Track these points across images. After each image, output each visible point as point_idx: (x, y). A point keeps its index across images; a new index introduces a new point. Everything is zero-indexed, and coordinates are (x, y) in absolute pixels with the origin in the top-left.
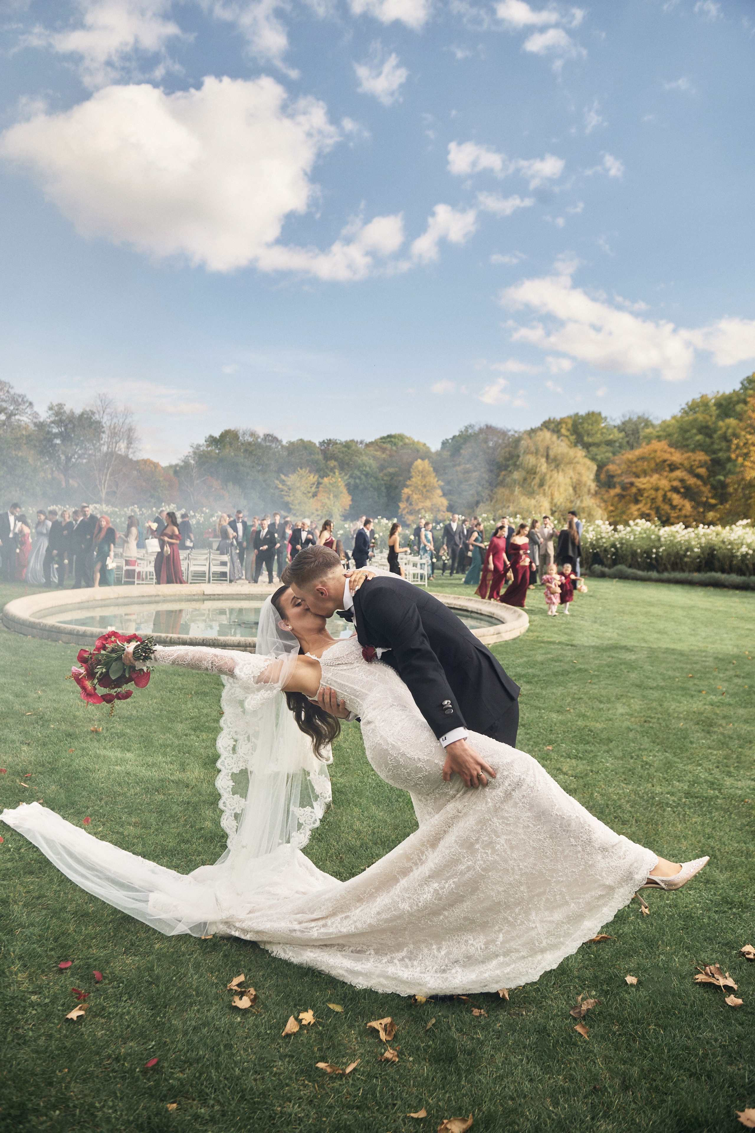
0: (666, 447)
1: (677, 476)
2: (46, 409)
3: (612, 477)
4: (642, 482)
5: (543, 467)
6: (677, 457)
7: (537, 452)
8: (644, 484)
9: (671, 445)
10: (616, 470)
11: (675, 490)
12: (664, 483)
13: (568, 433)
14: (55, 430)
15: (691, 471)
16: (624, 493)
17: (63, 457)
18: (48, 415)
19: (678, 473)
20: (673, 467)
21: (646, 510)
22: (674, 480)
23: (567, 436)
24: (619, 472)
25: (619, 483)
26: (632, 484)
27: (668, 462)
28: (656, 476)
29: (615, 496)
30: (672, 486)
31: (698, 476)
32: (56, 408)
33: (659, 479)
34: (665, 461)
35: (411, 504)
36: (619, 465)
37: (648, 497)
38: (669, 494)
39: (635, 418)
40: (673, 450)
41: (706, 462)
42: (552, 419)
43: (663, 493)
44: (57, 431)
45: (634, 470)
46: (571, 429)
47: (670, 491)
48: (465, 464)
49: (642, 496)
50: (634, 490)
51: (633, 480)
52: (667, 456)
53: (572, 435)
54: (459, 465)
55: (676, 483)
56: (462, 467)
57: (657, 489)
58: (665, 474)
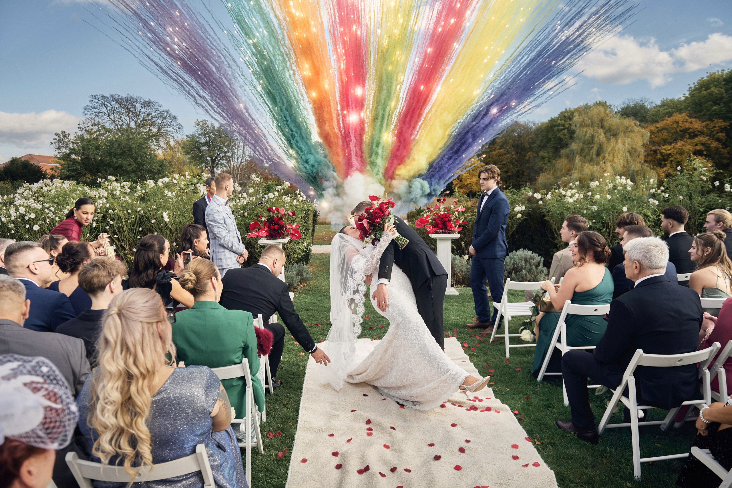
0: (687, 118)
2: (194, 124)
5: (601, 137)
6: (697, 125)
7: (592, 125)
14: (203, 140)
15: (711, 136)
17: (209, 159)
18: (195, 129)
19: (701, 139)
22: (697, 145)
27: (689, 130)
28: (679, 143)
31: (718, 140)
32: (201, 124)
33: (683, 145)
34: (686, 130)
35: (461, 181)
40: (693, 120)
41: (725, 128)
44: (204, 141)
48: (500, 149)
54: (495, 150)
56: (497, 152)
58: (688, 140)
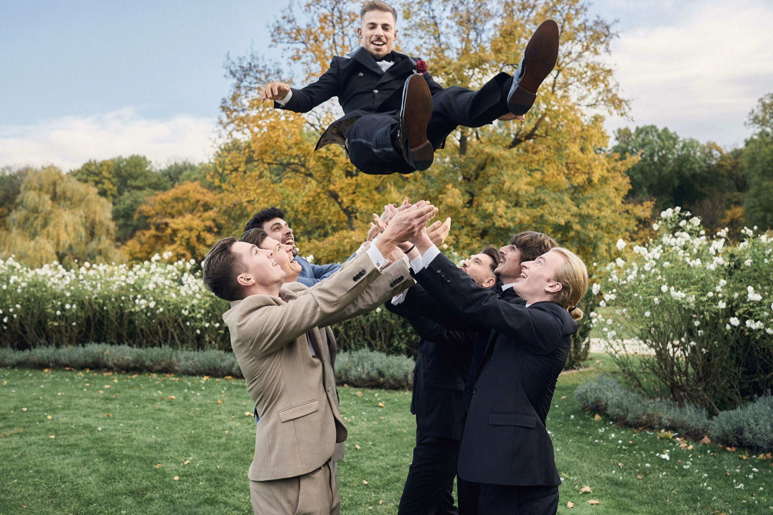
0: (199, 187)
1: (210, 216)
3: (147, 217)
4: (176, 223)
6: (209, 197)
8: (178, 224)
9: (203, 187)
10: (150, 211)
11: (209, 230)
12: (197, 223)
13: (110, 176)
16: (159, 234)
19: (211, 213)
20: (207, 207)
21: (181, 250)
22: (208, 220)
23: (109, 179)
24: (153, 212)
25: (154, 224)
26: (167, 224)
27: (201, 202)
28: (189, 217)
29: (149, 238)
30: (206, 226)
33: (192, 220)
34: (198, 201)
36: (153, 206)
37: (182, 237)
38: (202, 234)
39: (180, 163)
40: (205, 191)
42: (92, 161)
43: (197, 233)
45: (169, 210)
46: (113, 172)
47: (204, 231)
49: (176, 236)
50: (169, 231)
51: (167, 220)
52: (200, 197)
53: (114, 177)
55: (209, 223)
57: (191, 229)
58: (199, 214)
